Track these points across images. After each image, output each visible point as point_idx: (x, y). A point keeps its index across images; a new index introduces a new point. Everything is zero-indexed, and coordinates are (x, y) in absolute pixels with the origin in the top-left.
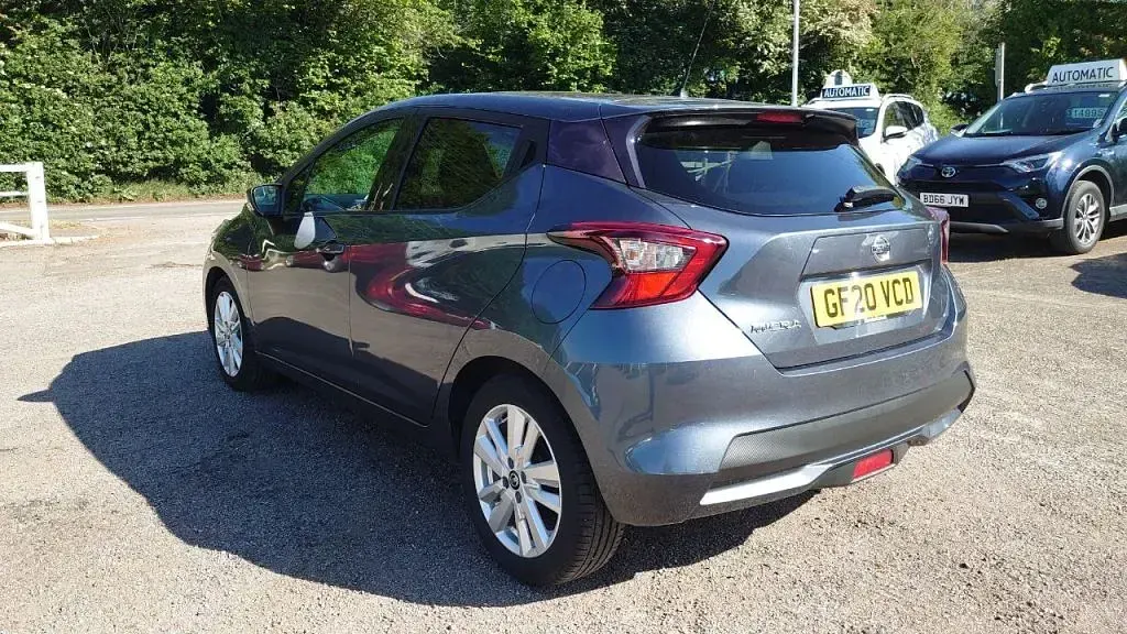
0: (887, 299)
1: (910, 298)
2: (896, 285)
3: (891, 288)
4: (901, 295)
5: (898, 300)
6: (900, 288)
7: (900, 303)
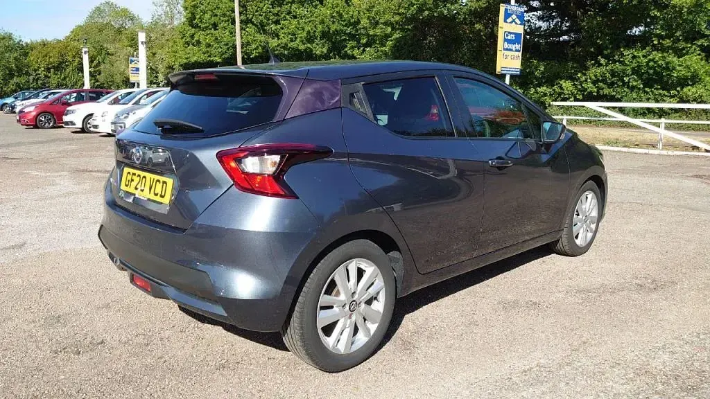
0: (150, 189)
1: (163, 194)
2: (158, 183)
3: (154, 183)
4: (158, 190)
5: (156, 192)
6: (159, 186)
7: (156, 195)
